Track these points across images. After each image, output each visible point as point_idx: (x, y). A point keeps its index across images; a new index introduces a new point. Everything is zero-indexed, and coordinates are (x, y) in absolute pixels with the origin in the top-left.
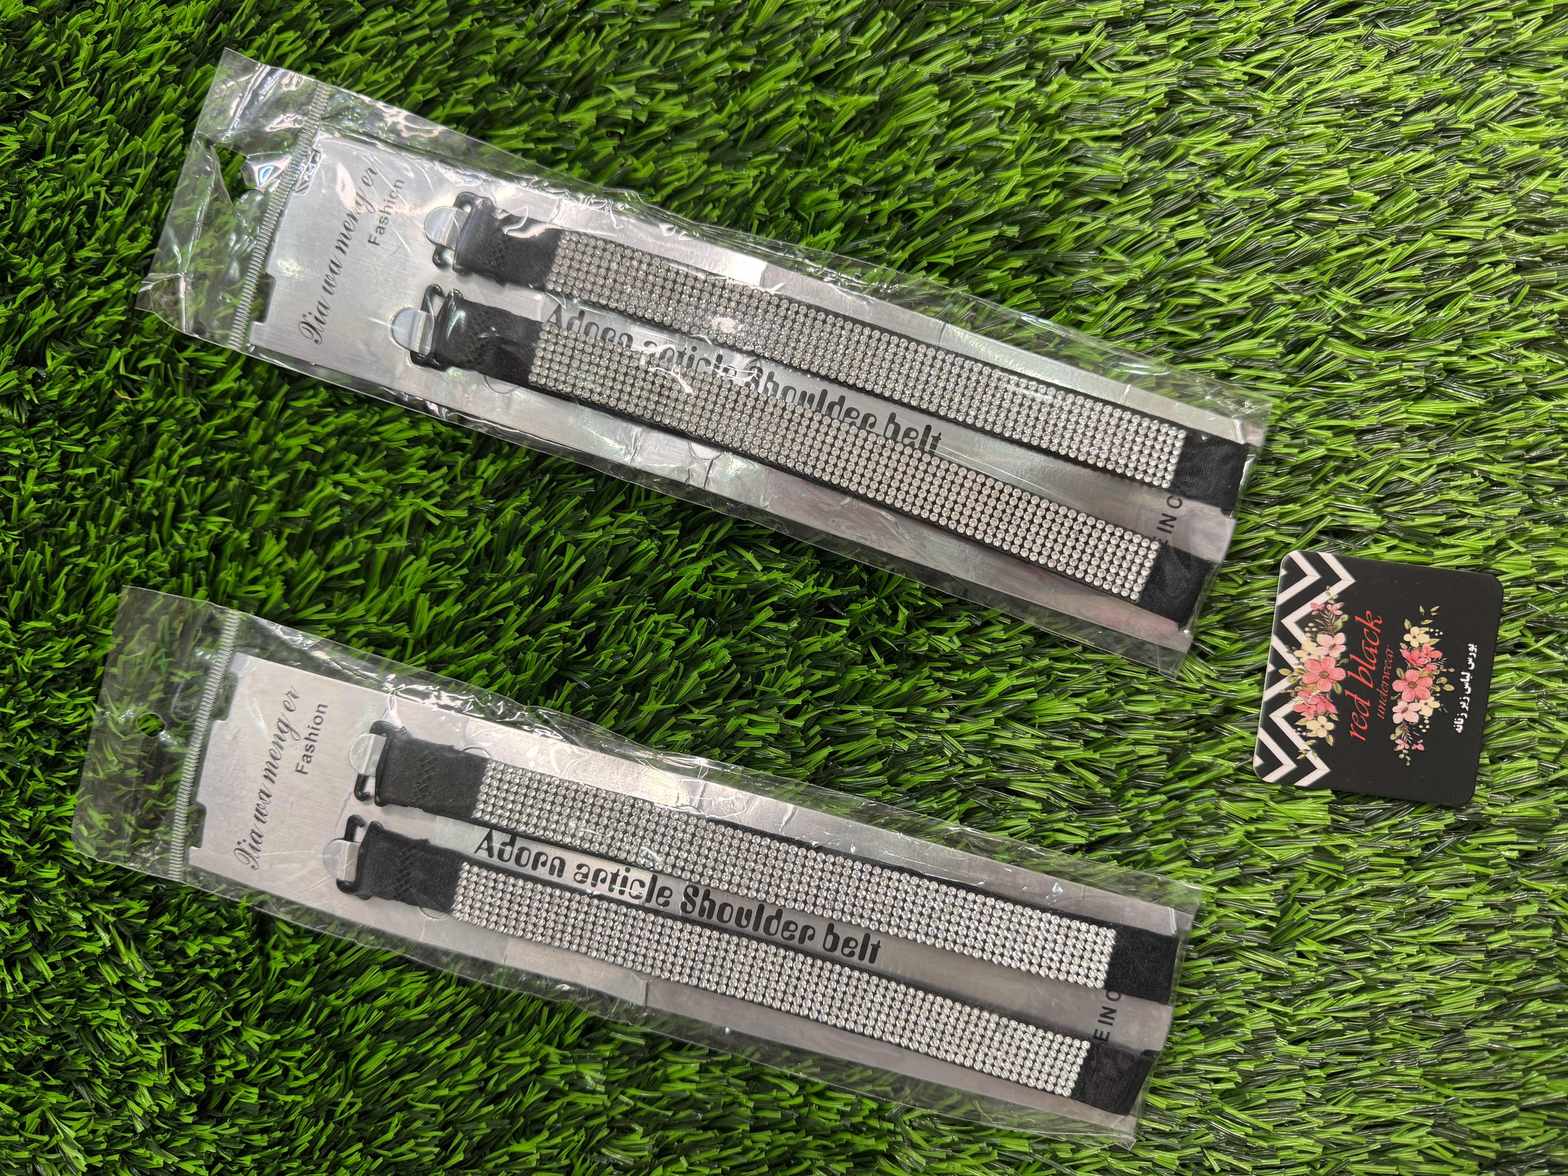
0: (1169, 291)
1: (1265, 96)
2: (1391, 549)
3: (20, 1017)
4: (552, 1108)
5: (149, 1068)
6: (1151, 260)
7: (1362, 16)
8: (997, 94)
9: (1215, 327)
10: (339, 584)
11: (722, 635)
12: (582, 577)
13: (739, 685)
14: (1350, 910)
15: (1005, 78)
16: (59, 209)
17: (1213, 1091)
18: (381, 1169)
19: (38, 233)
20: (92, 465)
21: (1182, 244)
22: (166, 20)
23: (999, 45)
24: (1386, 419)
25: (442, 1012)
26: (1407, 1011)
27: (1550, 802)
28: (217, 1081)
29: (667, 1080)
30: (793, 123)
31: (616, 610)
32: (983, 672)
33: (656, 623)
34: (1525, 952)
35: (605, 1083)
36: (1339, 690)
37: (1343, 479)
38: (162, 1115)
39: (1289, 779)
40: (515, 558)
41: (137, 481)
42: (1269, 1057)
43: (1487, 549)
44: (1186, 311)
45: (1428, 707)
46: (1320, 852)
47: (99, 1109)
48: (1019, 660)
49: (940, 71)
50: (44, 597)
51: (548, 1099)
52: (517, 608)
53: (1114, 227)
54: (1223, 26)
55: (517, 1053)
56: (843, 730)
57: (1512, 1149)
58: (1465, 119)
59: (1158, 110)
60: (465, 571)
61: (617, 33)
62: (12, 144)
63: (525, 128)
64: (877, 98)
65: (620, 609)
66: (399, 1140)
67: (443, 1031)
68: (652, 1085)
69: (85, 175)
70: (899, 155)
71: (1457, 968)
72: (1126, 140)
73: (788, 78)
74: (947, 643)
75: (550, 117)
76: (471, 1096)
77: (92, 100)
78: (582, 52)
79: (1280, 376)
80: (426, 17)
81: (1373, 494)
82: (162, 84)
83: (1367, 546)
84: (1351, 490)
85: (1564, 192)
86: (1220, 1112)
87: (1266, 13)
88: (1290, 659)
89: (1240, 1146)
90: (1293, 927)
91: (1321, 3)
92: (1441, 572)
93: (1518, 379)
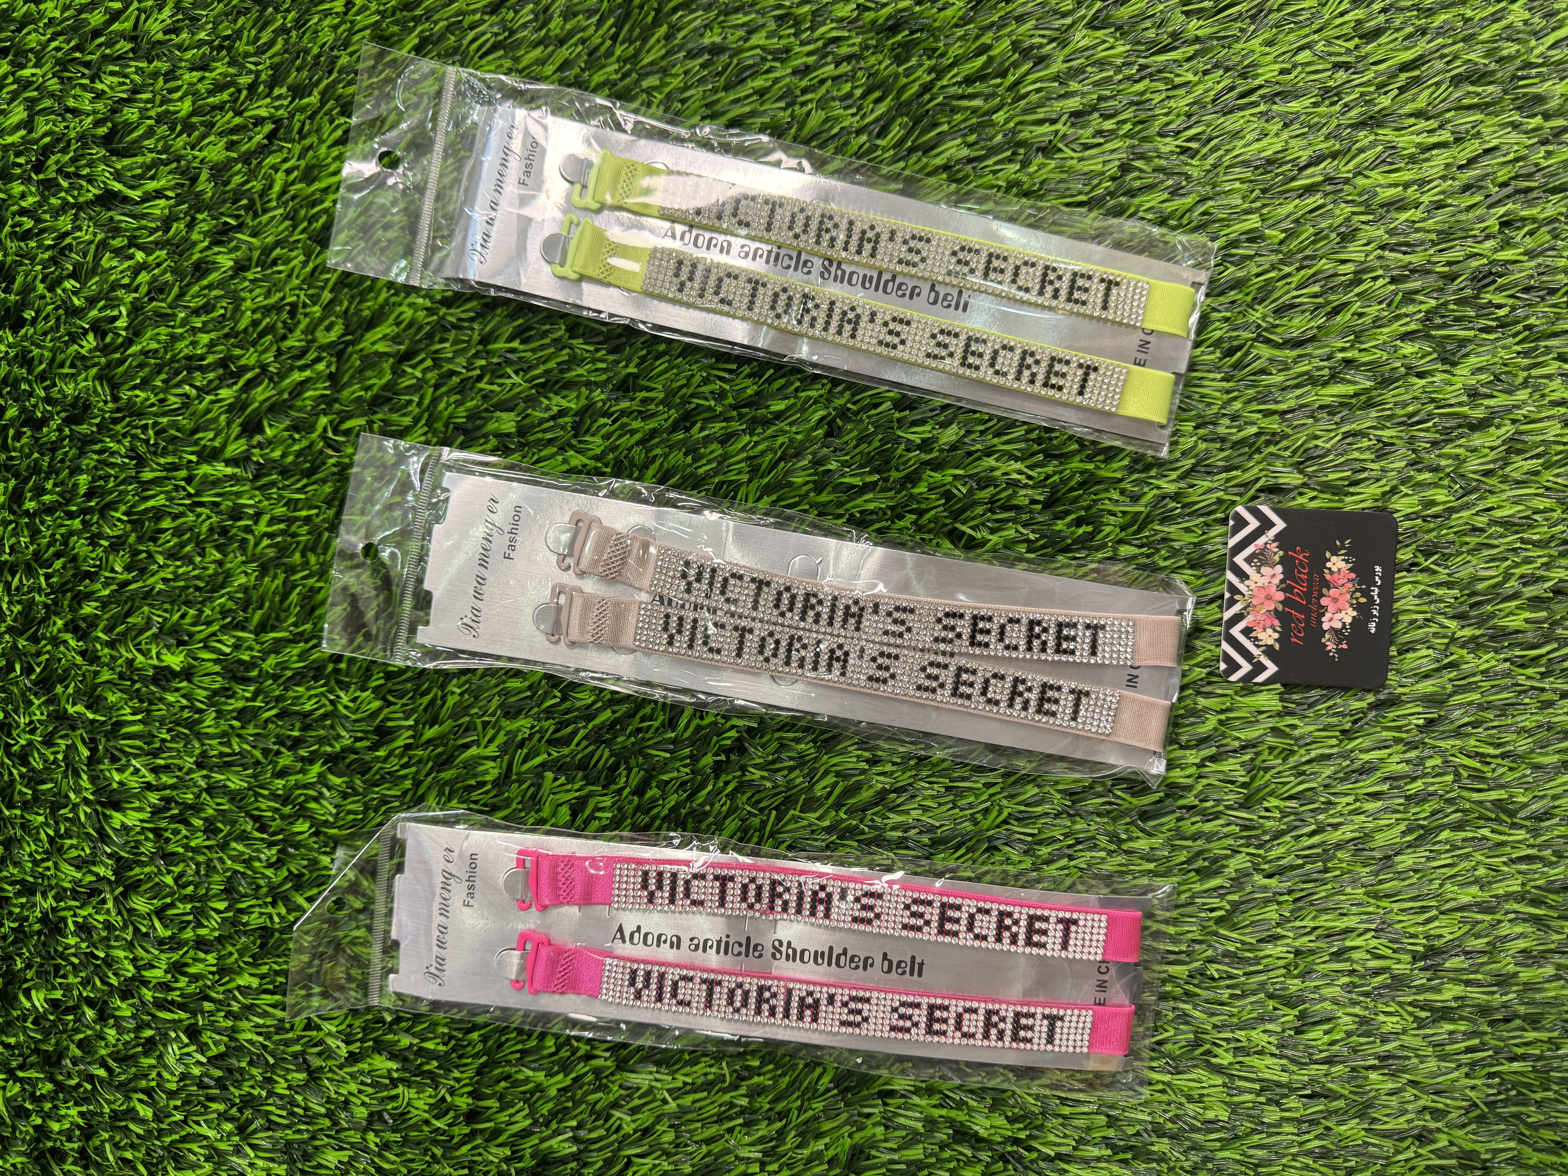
1: (1194, 162)
2: (1312, 499)
7: (1263, 97)
14: (1303, 773)
15: (996, 163)
16: (267, 310)
17: (1210, 918)
19: (251, 330)
20: (311, 508)
24: (1302, 401)
26: (1350, 846)
27: (1444, 680)
34: (1435, 794)
36: (1280, 608)
37: (1272, 449)
39: (1248, 678)
41: (347, 518)
42: (1249, 889)
43: (1384, 494)
45: (1348, 615)
46: (1275, 731)
49: (944, 162)
50: (279, 614)
54: (1158, 111)
57: (1436, 943)
58: (1345, 169)
59: (1113, 179)
62: (226, 261)
69: (286, 282)
71: (1385, 810)
72: (1091, 204)
77: (287, 223)
79: (1219, 375)
81: (1296, 459)
83: (1294, 499)
84: (1279, 457)
85: (1423, 220)
86: (1216, 934)
87: (1190, 99)
88: (1242, 587)
89: (1233, 957)
90: (1259, 790)
91: (1232, 89)
92: (1351, 514)
93: (1397, 364)
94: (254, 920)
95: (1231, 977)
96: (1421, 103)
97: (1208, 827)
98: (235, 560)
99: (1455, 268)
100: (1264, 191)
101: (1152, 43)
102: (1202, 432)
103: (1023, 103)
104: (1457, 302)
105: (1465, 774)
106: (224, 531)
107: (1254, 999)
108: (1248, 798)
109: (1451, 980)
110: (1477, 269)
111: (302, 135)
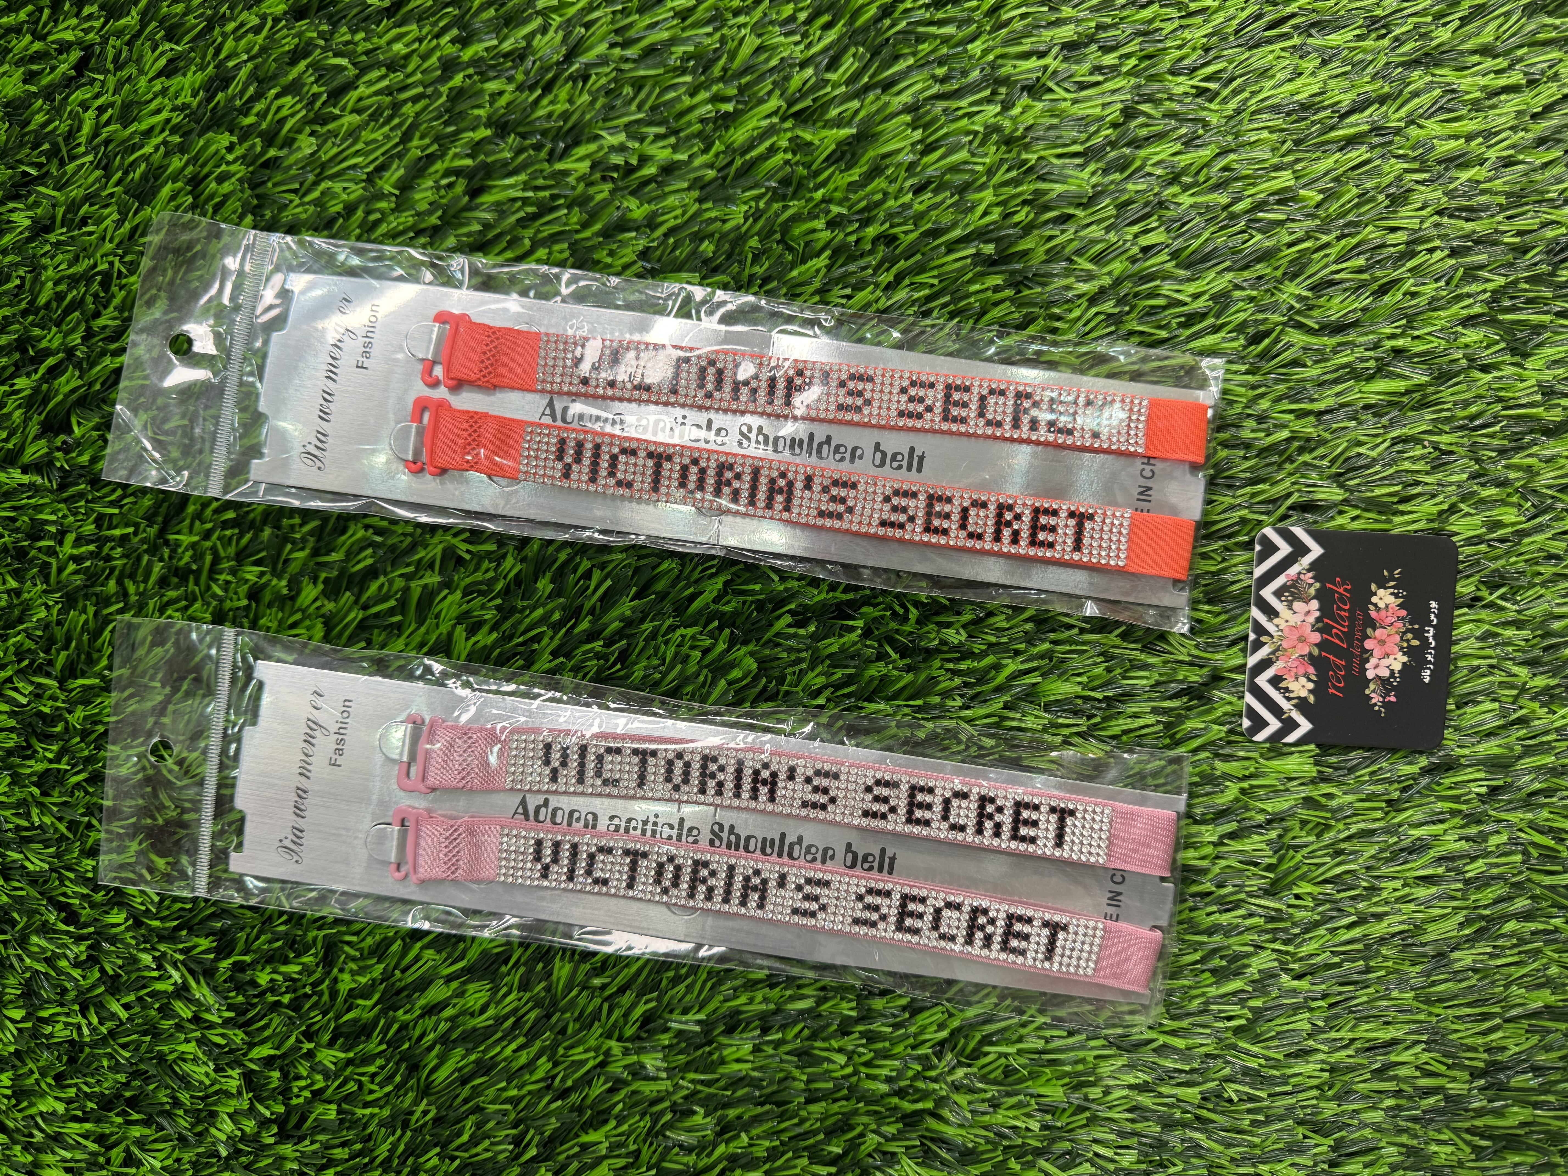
0: (1136, 295)
1: (1212, 106)
2: (1354, 519)
3: (98, 1058)
4: (617, 1098)
5: (228, 1095)
6: (1117, 267)
7: (1296, 27)
8: (965, 121)
9: (1181, 325)
10: (379, 622)
11: (745, 643)
12: (608, 600)
13: (765, 688)
14: (1339, 853)
15: (971, 104)
16: (74, 281)
17: (1227, 1029)
18: (459, 1170)
19: (54, 305)
20: (127, 525)
21: (1145, 250)
22: (164, 92)
23: (964, 73)
24: (1342, 400)
25: (506, 1017)
26: (1397, 941)
27: (1512, 740)
28: (295, 1101)
29: (723, 1062)
30: (778, 159)
31: (644, 627)
32: (989, 660)
33: (683, 636)
34: (1500, 877)
35: (666, 1070)
36: (1316, 652)
37: (1306, 457)
38: (244, 1138)
39: (1276, 737)
40: (544, 585)
41: (172, 537)
42: (1275, 993)
43: (1441, 513)
44: (1153, 311)
45: (1398, 661)
46: (1309, 802)
47: (182, 1139)
48: (1022, 646)
49: (910, 100)
50: (89, 655)
51: (611, 1091)
52: (550, 633)
53: (1082, 239)
54: (1169, 44)
55: (581, 1049)
56: (864, 722)
57: (1499, 1057)
58: (1395, 117)
59: (1115, 125)
60: (499, 601)
61: (603, 81)
62: (22, 220)
63: (523, 177)
64: (854, 131)
65: (648, 626)
66: (474, 1141)
67: (510, 1036)
68: (710, 1068)
69: (97, 247)
70: (879, 183)
71: (1439, 898)
72: (1089, 155)
73: (769, 116)
74: (956, 636)
75: (546, 165)
76: (538, 1095)
77: (98, 173)
78: (571, 101)
79: (1243, 368)
80: (419, 76)
81: (1334, 470)
82: (167, 154)
83: (1332, 518)
84: (1314, 467)
85: (1490, 180)
86: (1234, 1047)
87: (1208, 29)
88: (1270, 627)
89: (1255, 1076)
90: (1288, 873)
91: (1258, 17)
92: (1402, 539)
93: (1459, 355)
94: (60, 1032)
95: (1252, 1099)
96: (1487, 36)
97: (1225, 919)
98: (34, 590)
99: (1528, 238)
100: (1297, 143)
102: (1221, 436)
103: (1004, 31)
104: (1528, 280)
105: (1534, 853)
106: (21, 554)
107: (1279, 1126)
108: (1274, 883)
109: (1517, 1101)
110: (1555, 240)
111: (119, 67)
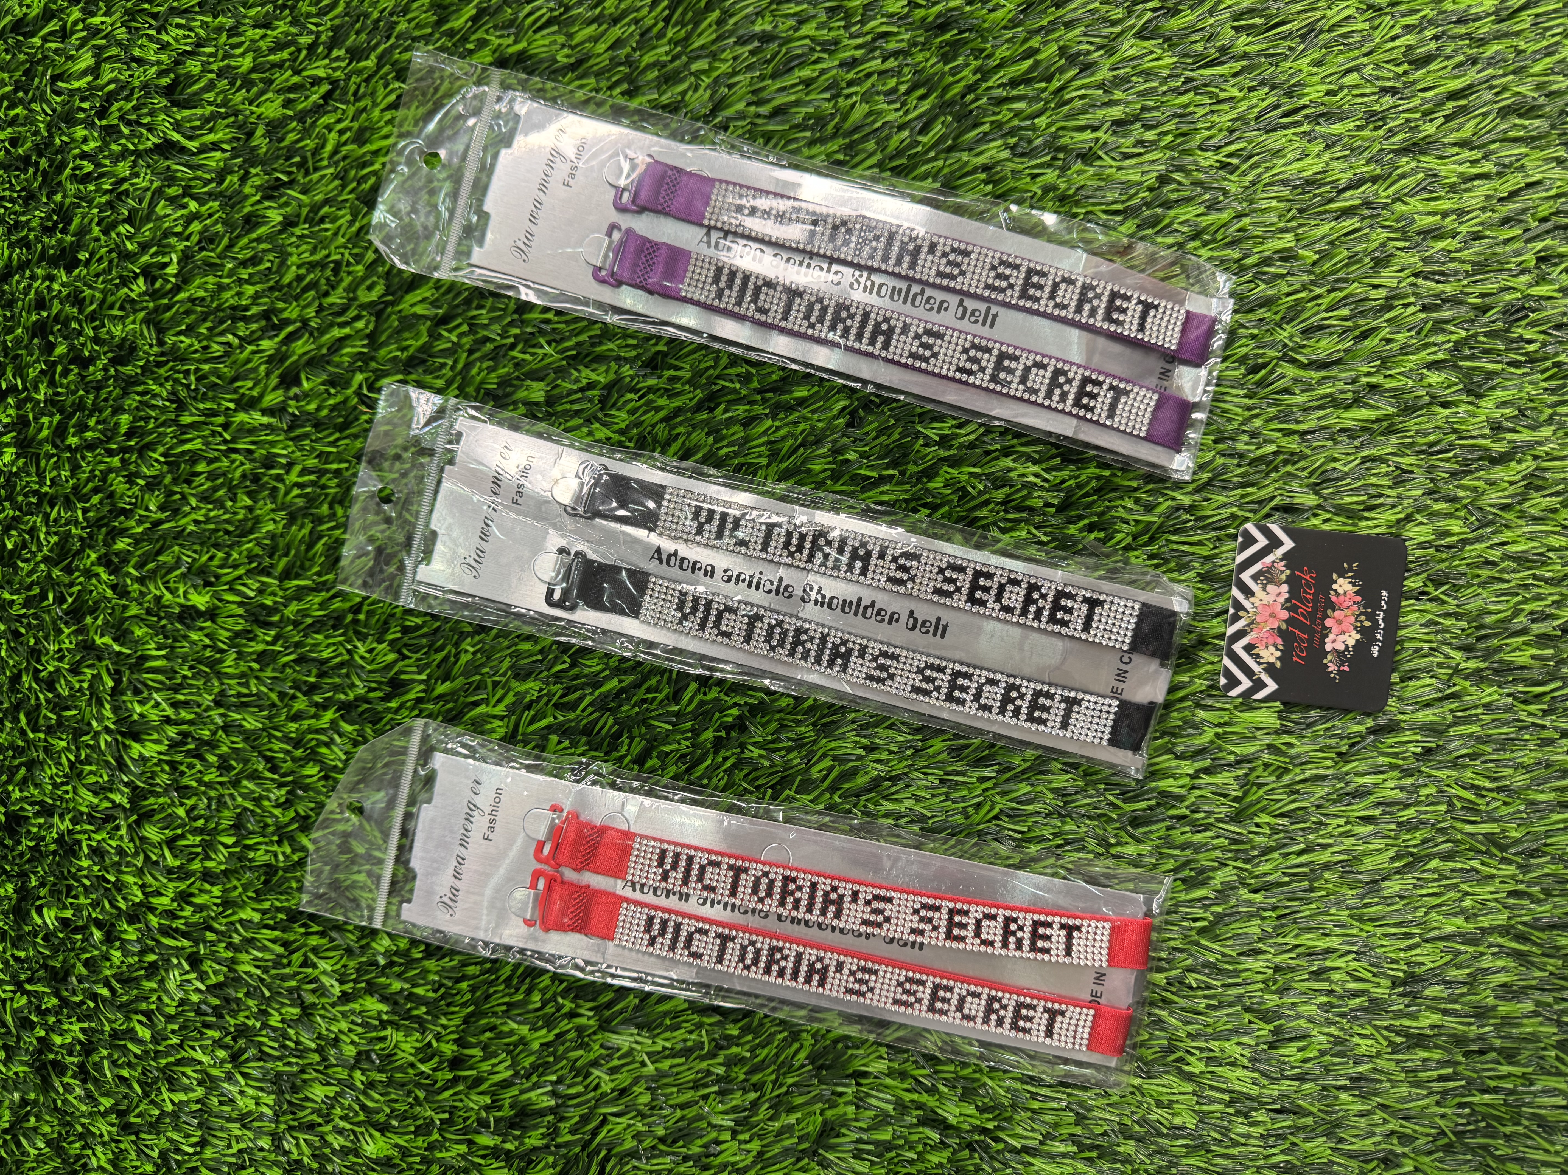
1: (1233, 178)
2: (1326, 521)
3: (288, 880)
7: (1307, 117)
8: (1029, 180)
14: (1297, 792)
15: (1034, 167)
16: (312, 266)
17: (1192, 928)
19: (295, 284)
20: (343, 461)
23: (1031, 142)
24: (1323, 423)
26: (1338, 868)
27: (1445, 710)
34: (1427, 823)
36: (1284, 626)
37: (1289, 468)
38: (397, 952)
39: (1247, 694)
42: (1233, 902)
43: (1399, 521)
45: (1352, 638)
46: (1271, 748)
47: (349, 949)
49: (985, 161)
50: (304, 562)
54: (1200, 125)
57: (1417, 970)
58: (1384, 194)
59: (1151, 189)
61: (740, 131)
62: (275, 216)
69: (332, 240)
71: (1375, 834)
72: (1127, 213)
77: (337, 182)
81: (1313, 480)
83: (1307, 519)
84: (1295, 477)
85: (1460, 250)
86: (1197, 944)
87: (1233, 114)
88: (1246, 604)
89: (1213, 968)
90: (1251, 805)
91: (1276, 107)
92: (1365, 538)
93: (1422, 393)
94: (260, 857)
95: (1209, 987)
96: (1466, 133)
97: (1197, 838)
98: (265, 507)
99: (1487, 300)
100: (1301, 211)
101: (1200, 56)
102: (1220, 446)
103: (1066, 109)
104: (1487, 334)
105: (1459, 805)
106: (256, 479)
107: (1230, 1010)
108: (1239, 812)
109: (1429, 1008)
110: (1510, 303)
111: (357, 97)
